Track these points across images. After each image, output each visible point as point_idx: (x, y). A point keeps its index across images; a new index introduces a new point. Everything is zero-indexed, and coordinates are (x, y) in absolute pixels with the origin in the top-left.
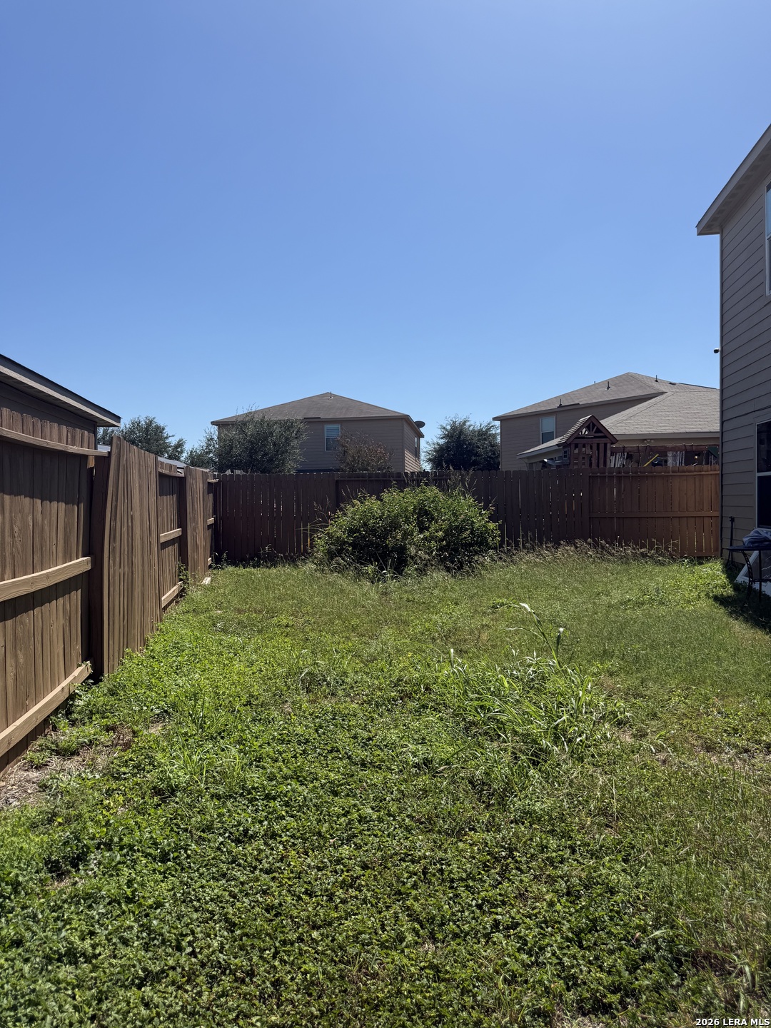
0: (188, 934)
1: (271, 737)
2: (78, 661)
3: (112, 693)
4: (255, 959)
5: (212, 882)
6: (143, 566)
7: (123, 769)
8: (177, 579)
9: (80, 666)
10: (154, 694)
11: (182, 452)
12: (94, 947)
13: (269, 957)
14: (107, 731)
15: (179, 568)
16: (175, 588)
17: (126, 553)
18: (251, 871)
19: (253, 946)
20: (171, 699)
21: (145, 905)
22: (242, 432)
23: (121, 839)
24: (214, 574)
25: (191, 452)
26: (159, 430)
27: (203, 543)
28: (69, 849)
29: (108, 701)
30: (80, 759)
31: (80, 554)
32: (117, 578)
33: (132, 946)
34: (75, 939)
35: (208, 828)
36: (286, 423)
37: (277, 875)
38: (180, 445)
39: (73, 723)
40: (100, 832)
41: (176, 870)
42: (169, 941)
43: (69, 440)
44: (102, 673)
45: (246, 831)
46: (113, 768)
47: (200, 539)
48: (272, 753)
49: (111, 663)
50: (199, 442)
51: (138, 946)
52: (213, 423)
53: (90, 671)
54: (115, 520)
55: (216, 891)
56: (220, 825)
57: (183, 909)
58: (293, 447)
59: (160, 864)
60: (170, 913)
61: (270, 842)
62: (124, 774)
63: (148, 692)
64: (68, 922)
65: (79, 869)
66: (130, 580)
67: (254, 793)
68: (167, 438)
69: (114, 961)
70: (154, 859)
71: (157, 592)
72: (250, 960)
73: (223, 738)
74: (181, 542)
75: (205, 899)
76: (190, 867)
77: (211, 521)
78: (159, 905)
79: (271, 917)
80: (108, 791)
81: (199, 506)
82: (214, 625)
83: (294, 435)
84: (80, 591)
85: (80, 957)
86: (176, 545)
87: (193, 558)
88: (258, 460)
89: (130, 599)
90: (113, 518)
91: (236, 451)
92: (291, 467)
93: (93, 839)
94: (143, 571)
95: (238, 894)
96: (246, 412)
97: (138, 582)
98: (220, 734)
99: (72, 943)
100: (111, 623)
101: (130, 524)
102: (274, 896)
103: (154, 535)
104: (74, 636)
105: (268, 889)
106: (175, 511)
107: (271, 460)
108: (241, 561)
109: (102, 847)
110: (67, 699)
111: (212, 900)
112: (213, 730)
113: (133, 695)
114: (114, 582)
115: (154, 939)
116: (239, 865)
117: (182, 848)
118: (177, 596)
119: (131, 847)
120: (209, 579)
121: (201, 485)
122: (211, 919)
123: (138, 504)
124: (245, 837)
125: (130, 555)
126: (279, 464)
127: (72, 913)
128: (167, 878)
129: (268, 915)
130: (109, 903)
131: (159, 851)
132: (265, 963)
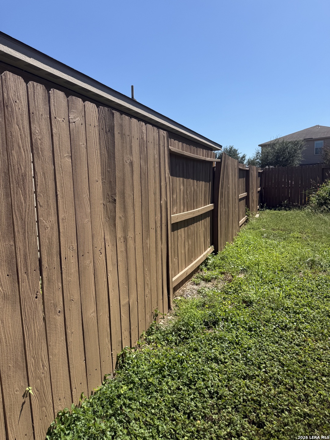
0: (263, 363)
1: (294, 286)
2: (209, 245)
3: (222, 259)
4: (295, 382)
5: (272, 344)
6: (233, 208)
7: (229, 290)
8: (245, 215)
9: (210, 247)
10: (239, 262)
11: (244, 160)
12: (225, 359)
13: (301, 383)
14: (222, 274)
15: (246, 210)
16: (244, 218)
17: (226, 202)
18: (289, 343)
19: (293, 376)
20: (247, 264)
21: (244, 347)
22: (273, 148)
23: (231, 319)
24: (260, 213)
25: (249, 159)
26: (235, 151)
27: (256, 199)
28: (212, 318)
29: (221, 262)
30: (212, 284)
31: (210, 203)
32: (223, 213)
33: (240, 362)
34: (217, 353)
35: (268, 321)
36: (295, 142)
37: (302, 348)
38: (244, 157)
39: (208, 269)
40: (223, 314)
41: (256, 336)
42: (255, 364)
43: (206, 155)
44: (218, 251)
45: (286, 326)
46: (225, 289)
47: (254, 197)
48: (295, 293)
49: (221, 247)
50: (253, 155)
51: (242, 363)
52: (259, 146)
53: (213, 249)
54: (223, 188)
55: (274, 348)
56: (274, 321)
57: (260, 353)
58: (298, 153)
59: (248, 332)
60: (254, 353)
61: (298, 333)
62: (230, 292)
63: (237, 260)
64: (214, 346)
65: (216, 327)
66: (228, 214)
67: (289, 310)
68: (238, 154)
69: (233, 366)
70: (246, 329)
71: (238, 219)
72: (293, 382)
73: (271, 284)
74: (247, 198)
75: (269, 351)
76: (261, 336)
77: (259, 189)
78: (250, 348)
79: (301, 366)
80: (224, 298)
81: (254, 183)
82: (262, 235)
83: (299, 148)
84: (209, 217)
85: (219, 361)
86: (245, 200)
87: (252, 206)
88: (280, 161)
89: (228, 222)
90: (222, 188)
91: (270, 158)
92: (297, 163)
93: (220, 316)
94: (233, 210)
95: (285, 352)
96: (275, 139)
97: (231, 215)
98: (270, 282)
99: (216, 355)
100: (221, 231)
101: (228, 190)
102: (302, 357)
103: (237, 195)
104: (207, 235)
105: (299, 353)
106: (245, 185)
107: (287, 160)
108: (273, 207)
109: (224, 320)
110: (205, 260)
111: (273, 352)
112: (267, 280)
113: (231, 261)
114: (222, 214)
115: (248, 362)
116: (284, 339)
117: (257, 327)
118: (245, 222)
119: (236, 322)
120: (258, 215)
121: (256, 173)
122: (273, 359)
123: (231, 182)
124: (285, 328)
125: (228, 203)
126: (291, 162)
127: (215, 343)
128: (252, 338)
129: (300, 364)
130: (229, 343)
131: (247, 326)
132: (299, 385)
